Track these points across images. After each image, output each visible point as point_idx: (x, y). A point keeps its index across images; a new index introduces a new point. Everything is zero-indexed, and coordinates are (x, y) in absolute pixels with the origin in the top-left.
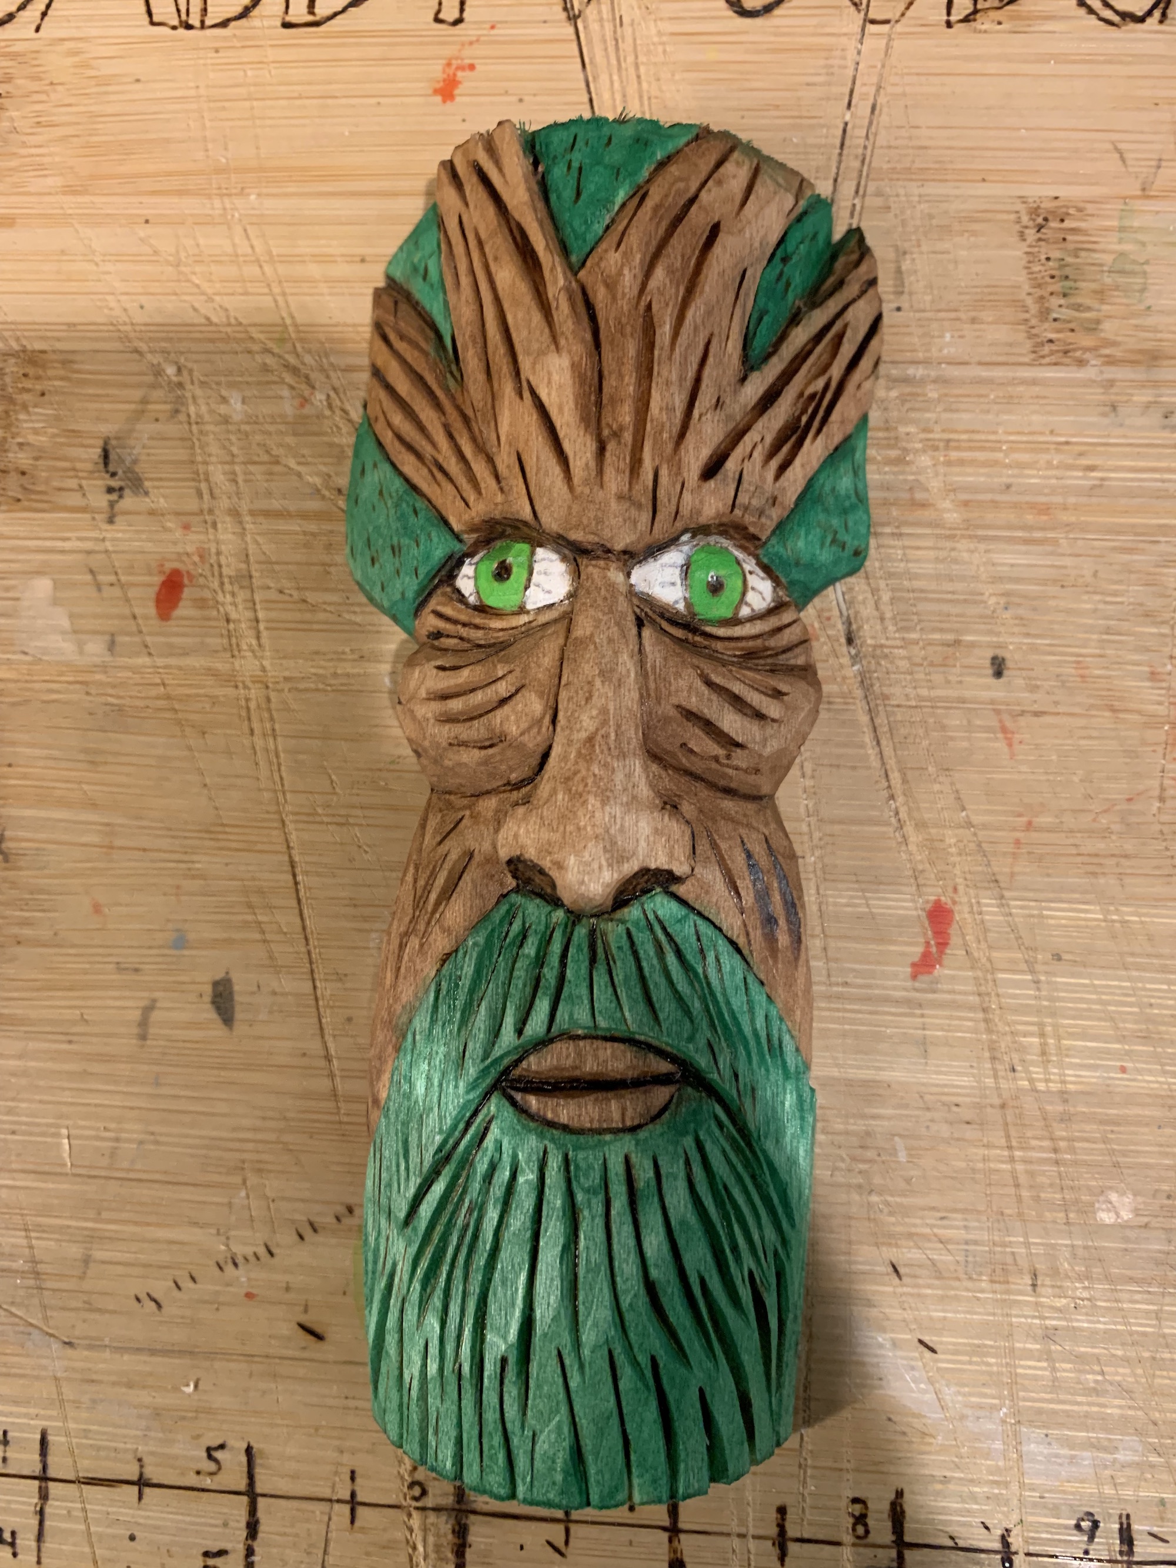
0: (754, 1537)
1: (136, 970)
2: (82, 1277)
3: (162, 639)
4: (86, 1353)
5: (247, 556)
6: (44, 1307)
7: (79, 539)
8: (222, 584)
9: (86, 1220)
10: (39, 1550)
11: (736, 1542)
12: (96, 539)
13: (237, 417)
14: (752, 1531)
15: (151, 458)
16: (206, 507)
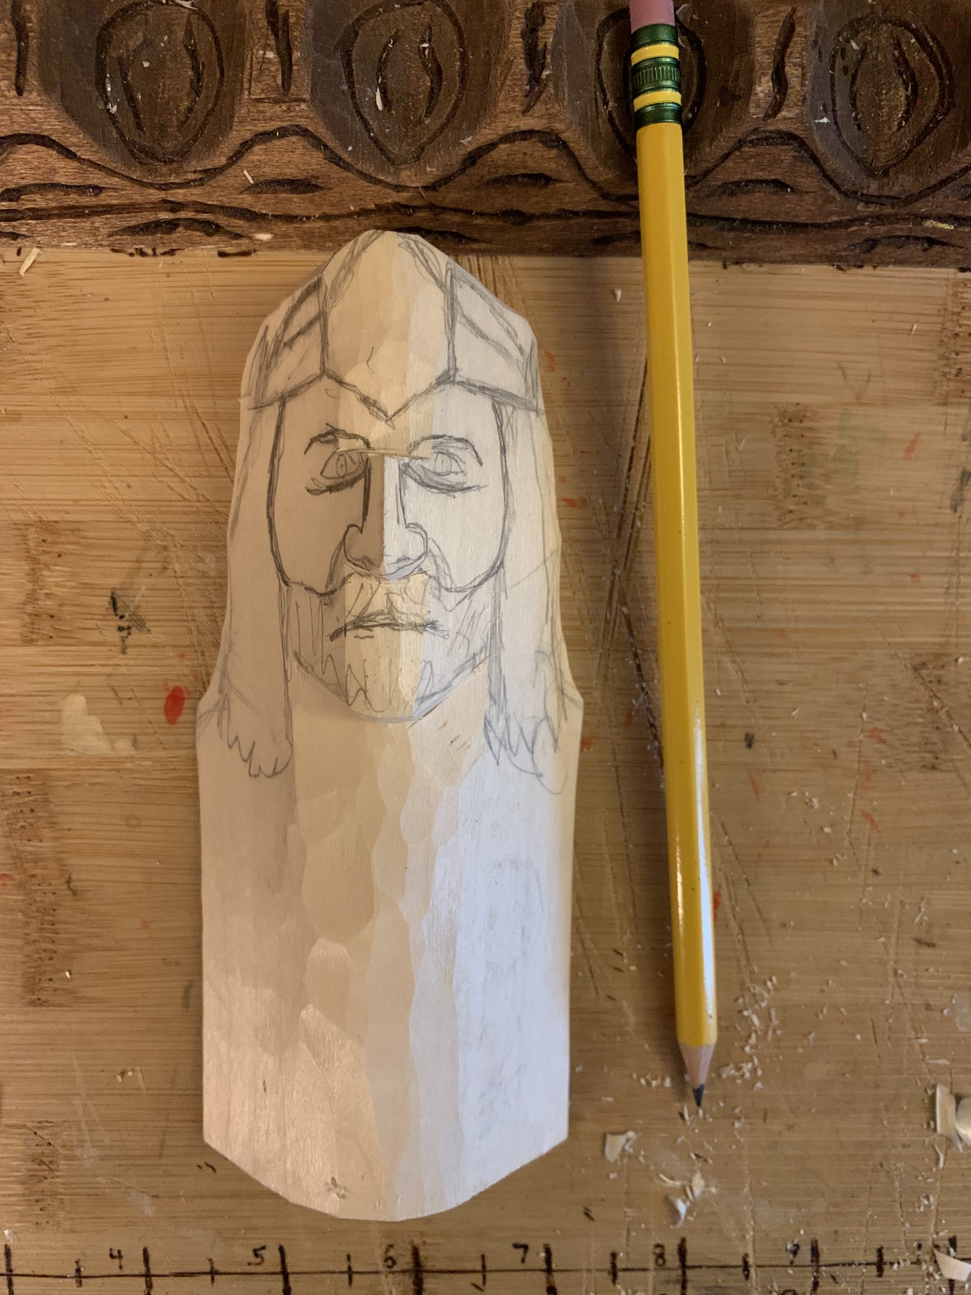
0: (597, 1270)
1: (177, 963)
2: (160, 1156)
3: (172, 738)
4: (168, 1201)
6: (137, 1176)
7: (102, 665)
11: (586, 1274)
12: (114, 666)
13: (212, 573)
14: (595, 1267)
15: (150, 604)
16: (195, 640)
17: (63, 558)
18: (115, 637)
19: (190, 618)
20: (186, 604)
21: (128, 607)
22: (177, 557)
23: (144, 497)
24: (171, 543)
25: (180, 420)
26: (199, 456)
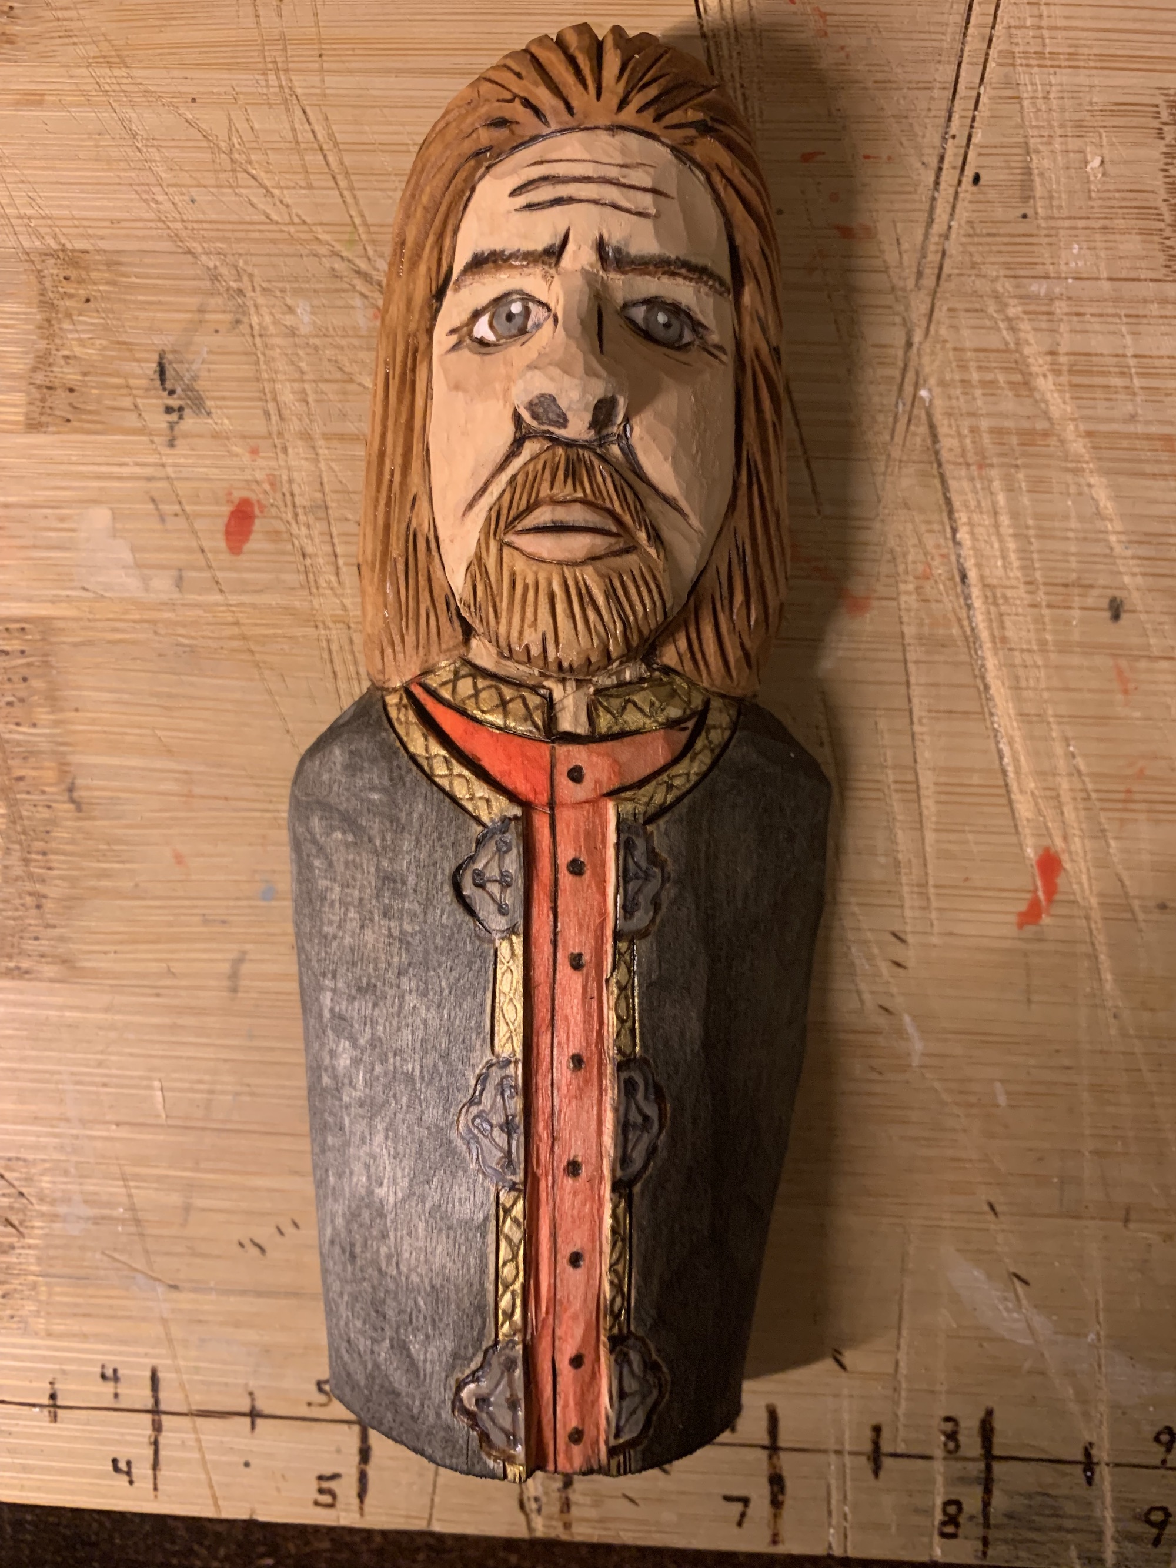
0: (851, 1453)
1: (224, 922)
2: (184, 1224)
3: (234, 575)
4: (192, 1296)
5: (322, 484)
6: (146, 1252)
7: (137, 464)
8: (296, 515)
9: (185, 1169)
10: (155, 1478)
11: (833, 1458)
12: (155, 465)
13: (304, 330)
14: (848, 1447)
15: (213, 374)
16: (274, 429)
17: (92, 305)
18: (160, 421)
19: (269, 396)
20: (265, 376)
21: (182, 378)
22: (256, 306)
23: (214, 217)
24: (249, 284)
25: (270, 105)
26: (295, 160)
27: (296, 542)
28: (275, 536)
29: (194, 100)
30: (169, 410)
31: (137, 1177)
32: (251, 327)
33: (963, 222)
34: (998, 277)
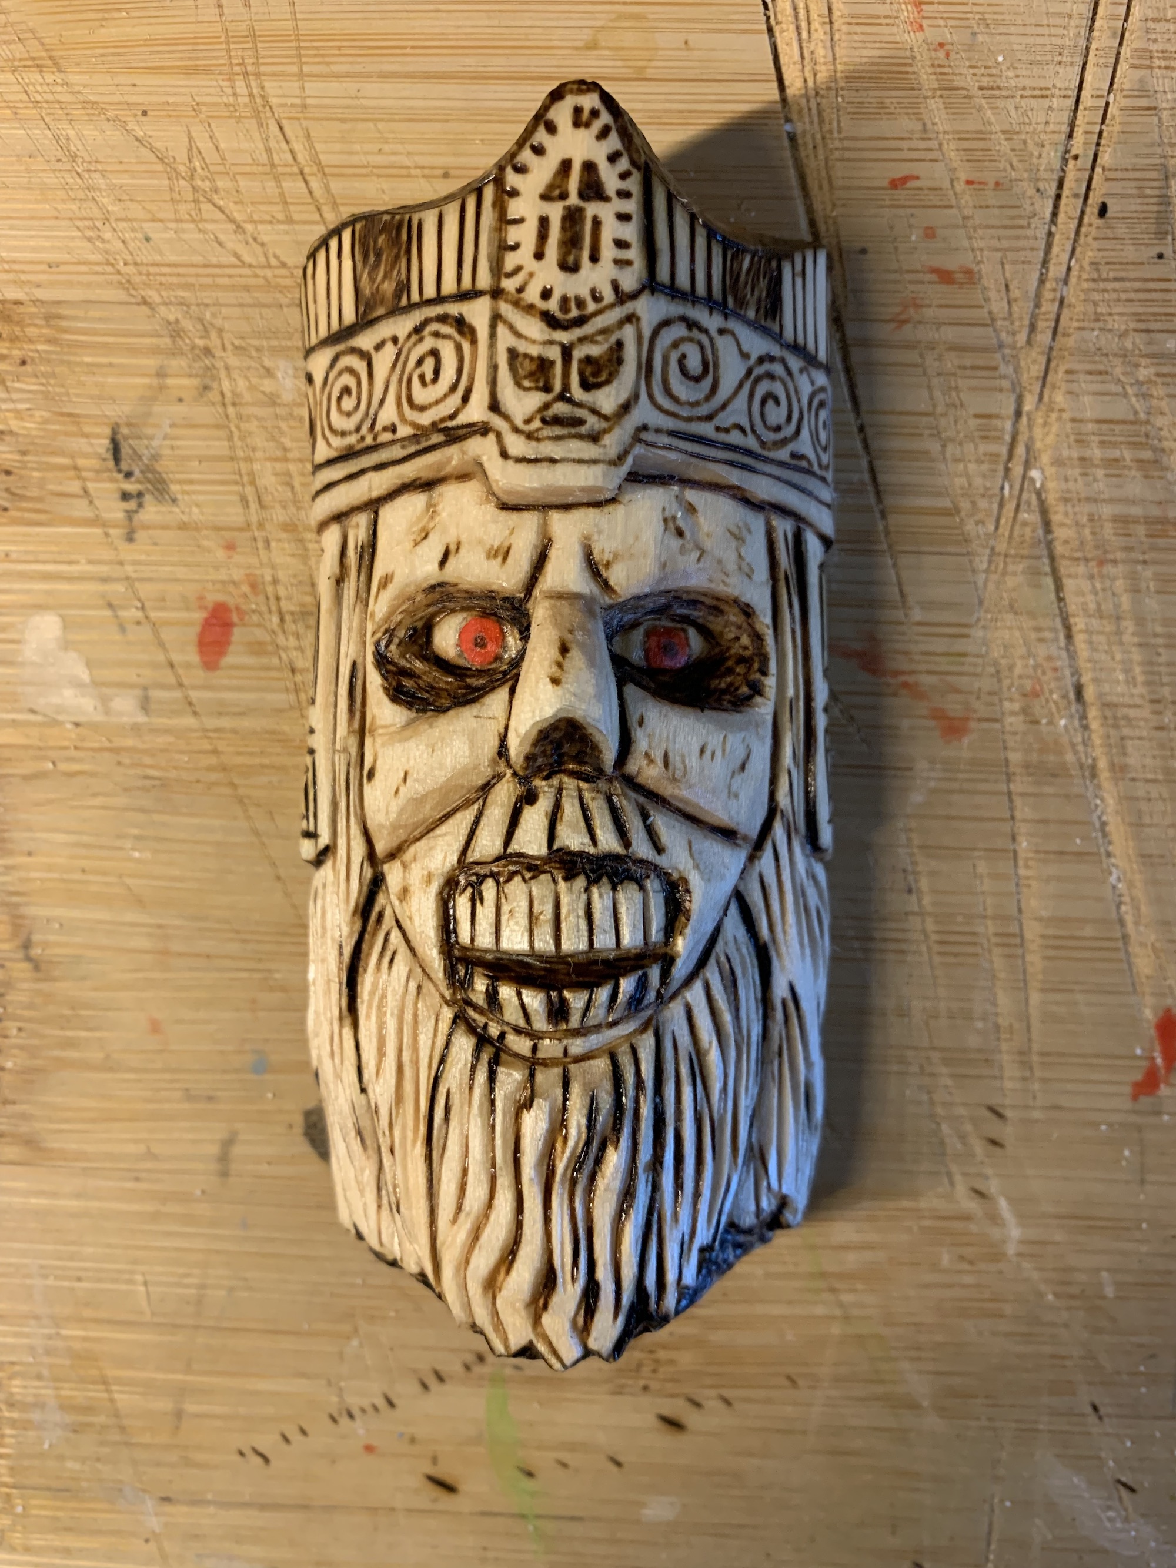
1: (210, 1098)
2: (176, 1432)
3: (211, 695)
4: (188, 1509)
6: (134, 1462)
7: (89, 561)
9: (175, 1372)
12: (112, 562)
13: (287, 397)
15: (177, 452)
16: (254, 519)
17: (28, 368)
18: (116, 510)
19: (245, 479)
20: (240, 454)
21: (140, 458)
22: (227, 368)
23: (173, 258)
24: (218, 342)
25: (239, 120)
26: (271, 184)
27: (284, 656)
28: (257, 648)
29: (145, 113)
30: (125, 496)
31: (119, 1381)
32: (222, 394)
33: (1086, 264)
34: (1127, 331)
